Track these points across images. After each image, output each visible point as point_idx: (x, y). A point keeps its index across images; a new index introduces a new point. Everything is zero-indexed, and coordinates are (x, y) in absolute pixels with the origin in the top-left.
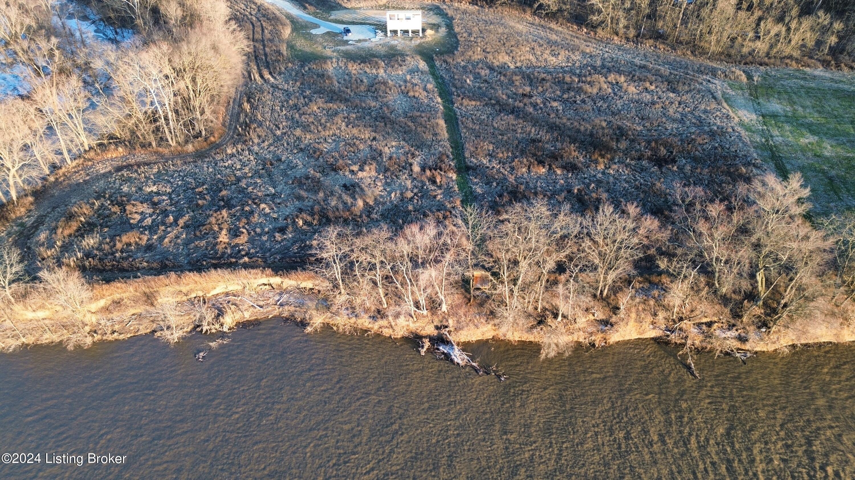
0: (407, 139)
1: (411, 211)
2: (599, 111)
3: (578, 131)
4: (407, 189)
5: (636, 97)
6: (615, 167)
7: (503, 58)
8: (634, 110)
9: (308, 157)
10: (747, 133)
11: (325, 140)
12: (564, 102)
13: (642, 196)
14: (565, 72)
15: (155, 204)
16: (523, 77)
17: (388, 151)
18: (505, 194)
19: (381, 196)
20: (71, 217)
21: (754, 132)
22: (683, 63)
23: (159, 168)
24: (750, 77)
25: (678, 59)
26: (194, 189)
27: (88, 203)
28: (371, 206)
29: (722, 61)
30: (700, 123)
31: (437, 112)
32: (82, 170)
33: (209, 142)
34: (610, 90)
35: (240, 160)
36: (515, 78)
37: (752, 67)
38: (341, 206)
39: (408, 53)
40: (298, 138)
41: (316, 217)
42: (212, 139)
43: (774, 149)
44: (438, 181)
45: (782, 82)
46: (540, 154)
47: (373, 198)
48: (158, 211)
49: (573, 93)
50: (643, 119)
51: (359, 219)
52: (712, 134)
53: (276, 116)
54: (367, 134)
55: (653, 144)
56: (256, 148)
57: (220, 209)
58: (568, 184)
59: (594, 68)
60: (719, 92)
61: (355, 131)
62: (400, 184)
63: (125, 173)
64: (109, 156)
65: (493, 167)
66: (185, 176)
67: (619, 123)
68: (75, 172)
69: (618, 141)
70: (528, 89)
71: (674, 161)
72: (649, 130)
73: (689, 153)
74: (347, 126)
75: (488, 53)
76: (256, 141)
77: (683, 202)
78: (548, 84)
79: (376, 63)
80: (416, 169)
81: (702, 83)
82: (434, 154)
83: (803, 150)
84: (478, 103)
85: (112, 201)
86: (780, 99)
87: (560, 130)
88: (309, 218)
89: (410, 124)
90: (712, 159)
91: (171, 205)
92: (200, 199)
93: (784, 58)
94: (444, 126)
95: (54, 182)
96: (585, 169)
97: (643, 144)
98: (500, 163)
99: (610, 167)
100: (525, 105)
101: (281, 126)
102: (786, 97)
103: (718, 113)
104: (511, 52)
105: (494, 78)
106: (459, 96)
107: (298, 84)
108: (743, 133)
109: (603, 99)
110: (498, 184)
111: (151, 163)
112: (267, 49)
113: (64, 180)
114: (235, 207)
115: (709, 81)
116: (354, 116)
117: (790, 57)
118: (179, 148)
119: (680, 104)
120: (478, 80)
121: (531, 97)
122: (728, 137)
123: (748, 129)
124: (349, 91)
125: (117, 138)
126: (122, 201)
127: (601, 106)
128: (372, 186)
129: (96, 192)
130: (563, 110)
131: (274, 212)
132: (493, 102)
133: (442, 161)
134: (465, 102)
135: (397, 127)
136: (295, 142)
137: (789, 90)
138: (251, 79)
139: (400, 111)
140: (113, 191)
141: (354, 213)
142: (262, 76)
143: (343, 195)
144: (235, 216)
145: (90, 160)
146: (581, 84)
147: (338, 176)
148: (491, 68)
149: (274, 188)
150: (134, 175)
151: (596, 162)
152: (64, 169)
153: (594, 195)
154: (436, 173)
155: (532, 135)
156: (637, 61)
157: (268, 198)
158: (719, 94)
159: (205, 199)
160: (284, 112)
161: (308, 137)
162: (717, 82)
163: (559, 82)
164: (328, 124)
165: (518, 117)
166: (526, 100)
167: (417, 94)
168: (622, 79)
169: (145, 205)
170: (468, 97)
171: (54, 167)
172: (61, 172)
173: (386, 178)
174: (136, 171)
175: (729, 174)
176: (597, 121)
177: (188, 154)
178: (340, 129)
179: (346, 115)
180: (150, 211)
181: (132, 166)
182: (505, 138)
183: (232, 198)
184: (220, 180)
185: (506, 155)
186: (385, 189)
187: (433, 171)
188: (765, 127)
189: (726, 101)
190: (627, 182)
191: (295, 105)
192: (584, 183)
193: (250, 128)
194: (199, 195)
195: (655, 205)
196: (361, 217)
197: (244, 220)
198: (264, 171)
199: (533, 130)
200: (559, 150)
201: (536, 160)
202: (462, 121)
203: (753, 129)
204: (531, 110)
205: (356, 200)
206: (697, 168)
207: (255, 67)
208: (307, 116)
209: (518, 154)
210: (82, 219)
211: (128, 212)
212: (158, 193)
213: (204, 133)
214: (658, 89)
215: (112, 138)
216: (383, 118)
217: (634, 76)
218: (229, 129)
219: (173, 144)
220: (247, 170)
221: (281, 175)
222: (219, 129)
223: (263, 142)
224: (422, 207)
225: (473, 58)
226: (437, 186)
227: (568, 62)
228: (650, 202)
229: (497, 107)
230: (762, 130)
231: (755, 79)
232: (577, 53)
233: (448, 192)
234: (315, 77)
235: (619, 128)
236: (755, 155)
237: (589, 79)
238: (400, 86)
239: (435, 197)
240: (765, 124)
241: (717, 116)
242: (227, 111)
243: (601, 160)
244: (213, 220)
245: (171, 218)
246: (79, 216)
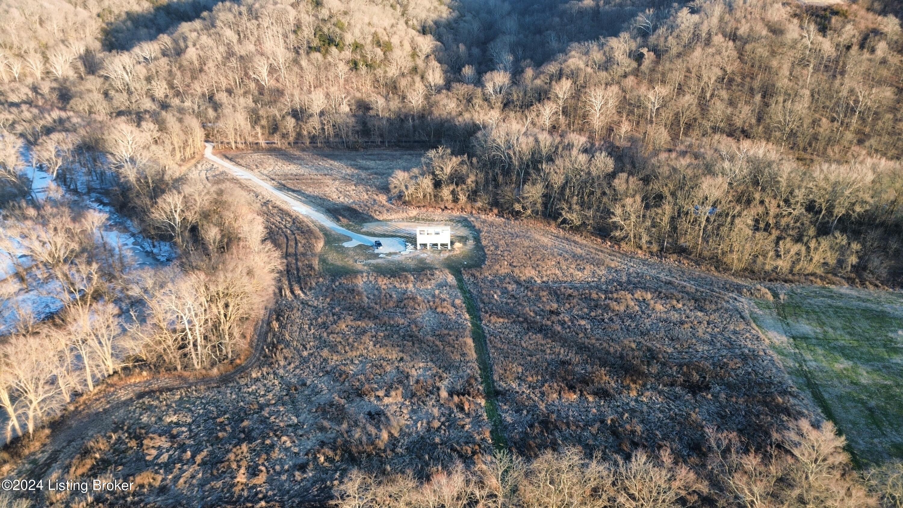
0: (435, 359)
1: (437, 444)
2: (628, 330)
3: (608, 353)
4: (434, 418)
5: (664, 316)
6: (648, 393)
7: (529, 273)
8: (663, 330)
9: (333, 380)
10: (779, 357)
11: (352, 361)
12: (592, 320)
13: (677, 428)
14: (591, 287)
15: (173, 437)
16: (550, 293)
17: (415, 373)
18: (536, 424)
19: (407, 426)
20: (86, 453)
21: (786, 356)
22: (708, 279)
23: (181, 393)
24: (776, 295)
25: (703, 275)
26: (215, 418)
27: (105, 436)
28: (396, 439)
29: (746, 277)
30: (731, 345)
31: (465, 329)
32: (103, 397)
33: (234, 364)
34: (637, 308)
35: (265, 385)
36: (542, 293)
37: (778, 284)
38: (364, 439)
39: (437, 266)
40: (324, 360)
41: (338, 452)
42: (238, 361)
43: (809, 375)
44: (466, 408)
45: (809, 301)
46: (570, 378)
47: (398, 429)
48: (175, 446)
49: (600, 311)
50: (672, 340)
51: (383, 455)
52: (744, 358)
53: (304, 335)
54: (394, 355)
55: (685, 369)
56: (281, 372)
57: (239, 443)
58: (602, 414)
59: (620, 284)
60: (747, 312)
61: (382, 351)
62: (427, 412)
63: (146, 400)
64: (133, 381)
65: (523, 392)
66: (207, 403)
67: (649, 345)
68: (97, 400)
69: (649, 364)
70: (555, 306)
71: (707, 388)
72: (680, 352)
73: (722, 379)
74: (375, 346)
75: (515, 267)
76: (282, 363)
77: (718, 447)
78: (575, 301)
79: (406, 277)
80: (444, 394)
81: (728, 302)
82: (462, 377)
83: (839, 376)
84: (506, 321)
85: (130, 434)
86: (808, 320)
87: (589, 351)
88: (331, 454)
89: (438, 343)
90: (747, 386)
91: (190, 438)
92: (220, 431)
93: (808, 275)
94: (473, 345)
95: (73, 412)
96: (617, 396)
97: (675, 368)
98: (529, 387)
99: (642, 394)
100: (553, 322)
101: (308, 346)
102: (815, 317)
103: (748, 334)
104: (538, 266)
105: (522, 293)
106: (486, 312)
107: (328, 300)
108: (776, 357)
109: (632, 317)
110: (528, 412)
111: (173, 389)
112: (300, 264)
113: (84, 410)
114: (256, 440)
115: (735, 299)
116: (382, 334)
117: (813, 274)
118: (204, 372)
119: (708, 323)
120: (505, 295)
121: (558, 314)
122: (760, 361)
123: (780, 352)
124: (378, 307)
125: (143, 360)
126: (141, 434)
127: (630, 325)
128: (398, 414)
129: (115, 423)
130: (591, 329)
131: (295, 446)
132: (521, 319)
133: (470, 385)
134: (494, 319)
135: (424, 346)
136: (321, 364)
137: (817, 310)
138: (281, 295)
139: (428, 329)
140: (132, 422)
141: (379, 446)
142: (292, 292)
143: (368, 425)
144: (255, 450)
145: (112, 386)
146: (608, 301)
147: (363, 402)
148: (518, 283)
149: (297, 417)
150: (155, 403)
151: (629, 388)
152: (85, 397)
153: (628, 427)
154: (464, 399)
155: (561, 356)
156: (662, 276)
157: (290, 429)
158: (747, 314)
159: (225, 430)
160: (313, 331)
161: (335, 358)
162: (743, 300)
163: (585, 298)
164: (356, 344)
165: (546, 336)
166: (554, 318)
167: (445, 310)
168: (649, 296)
169: (163, 438)
170: (496, 314)
171: (76, 394)
172: (82, 399)
173: (413, 404)
174: (158, 398)
175: (765, 404)
176: (626, 342)
177: (212, 379)
178: (367, 349)
179: (374, 333)
180: (167, 445)
181: (154, 392)
182: (534, 359)
183: (253, 430)
184: (242, 408)
185: (535, 378)
186: (411, 418)
187: (461, 397)
188: (797, 351)
189: (754, 322)
190: (662, 412)
191: (324, 323)
192: (617, 412)
193: (277, 349)
194: (219, 425)
195: (692, 439)
196: (385, 451)
197: (264, 456)
198: (287, 397)
199: (562, 351)
200: (589, 373)
201: (567, 385)
202: (490, 340)
203: (785, 352)
204: (559, 328)
205: (380, 430)
206: (732, 397)
207: (287, 282)
208: (335, 336)
209: (547, 377)
210: (97, 456)
211: (145, 447)
212: (177, 424)
213: (230, 356)
214: (685, 307)
215: (137, 361)
216: (411, 337)
217: (660, 293)
218: (256, 350)
219: (198, 367)
220: (270, 396)
221: (305, 403)
222: (246, 350)
223: (289, 364)
224: (450, 440)
225: (500, 272)
226: (465, 414)
227: (594, 276)
228: (687, 435)
229: (525, 325)
230: (795, 353)
231: (781, 297)
232: (602, 268)
233: (477, 421)
234: (345, 292)
235: (649, 350)
236: (790, 382)
237: (615, 296)
238: (429, 302)
239: (463, 427)
240: (796, 347)
241: (747, 337)
242: (255, 330)
243: (633, 386)
244: (232, 456)
245: (189, 453)
246: (95, 453)
